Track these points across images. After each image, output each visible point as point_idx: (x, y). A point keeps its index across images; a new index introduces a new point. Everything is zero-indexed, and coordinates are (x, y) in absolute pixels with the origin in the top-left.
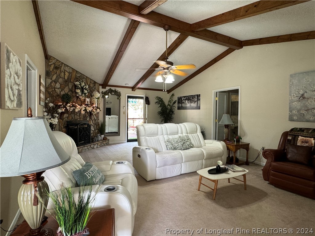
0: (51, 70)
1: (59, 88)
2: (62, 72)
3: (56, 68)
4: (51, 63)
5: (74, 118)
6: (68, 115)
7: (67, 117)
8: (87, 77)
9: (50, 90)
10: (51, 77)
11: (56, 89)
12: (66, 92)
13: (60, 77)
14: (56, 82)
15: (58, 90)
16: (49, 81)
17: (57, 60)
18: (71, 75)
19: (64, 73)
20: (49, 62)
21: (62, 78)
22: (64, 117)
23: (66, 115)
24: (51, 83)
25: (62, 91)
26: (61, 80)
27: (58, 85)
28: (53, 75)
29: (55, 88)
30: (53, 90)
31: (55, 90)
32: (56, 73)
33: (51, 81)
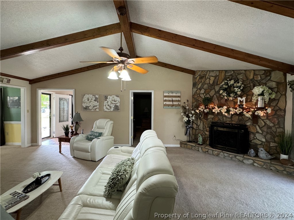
0: (197, 81)
1: (203, 94)
2: (208, 78)
3: (201, 78)
4: (197, 76)
5: (222, 120)
6: (213, 116)
7: (212, 118)
8: (245, 71)
9: (196, 97)
10: (197, 87)
11: (201, 95)
12: (211, 95)
13: (205, 84)
14: (200, 89)
15: (203, 95)
16: (195, 90)
17: (202, 71)
18: (217, 78)
19: (209, 79)
20: (195, 76)
21: (207, 84)
22: (209, 118)
23: (210, 116)
24: (196, 91)
25: (206, 95)
26: (206, 86)
27: (202, 91)
28: (199, 84)
29: (199, 94)
30: (198, 96)
31: (199, 95)
32: (201, 81)
33: (197, 89)
